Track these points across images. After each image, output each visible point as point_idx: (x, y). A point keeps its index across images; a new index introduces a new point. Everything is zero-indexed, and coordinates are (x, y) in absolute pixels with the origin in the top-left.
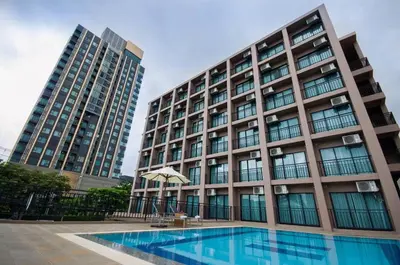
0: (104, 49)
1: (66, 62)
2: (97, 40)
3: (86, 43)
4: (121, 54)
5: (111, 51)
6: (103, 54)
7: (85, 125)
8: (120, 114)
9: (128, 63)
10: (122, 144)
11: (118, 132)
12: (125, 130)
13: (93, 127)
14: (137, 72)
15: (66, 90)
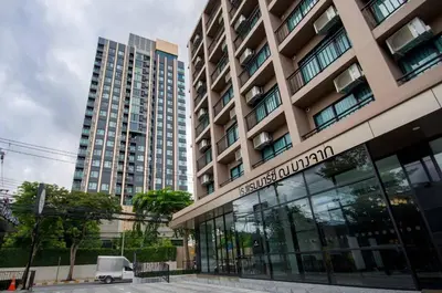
0: (132, 55)
1: (97, 83)
2: (122, 47)
3: (111, 55)
4: (151, 54)
5: (139, 54)
6: (131, 62)
7: (133, 149)
8: (169, 126)
9: (163, 63)
10: (180, 163)
11: (172, 149)
12: (180, 145)
13: (142, 149)
14: (176, 70)
15: (104, 114)
